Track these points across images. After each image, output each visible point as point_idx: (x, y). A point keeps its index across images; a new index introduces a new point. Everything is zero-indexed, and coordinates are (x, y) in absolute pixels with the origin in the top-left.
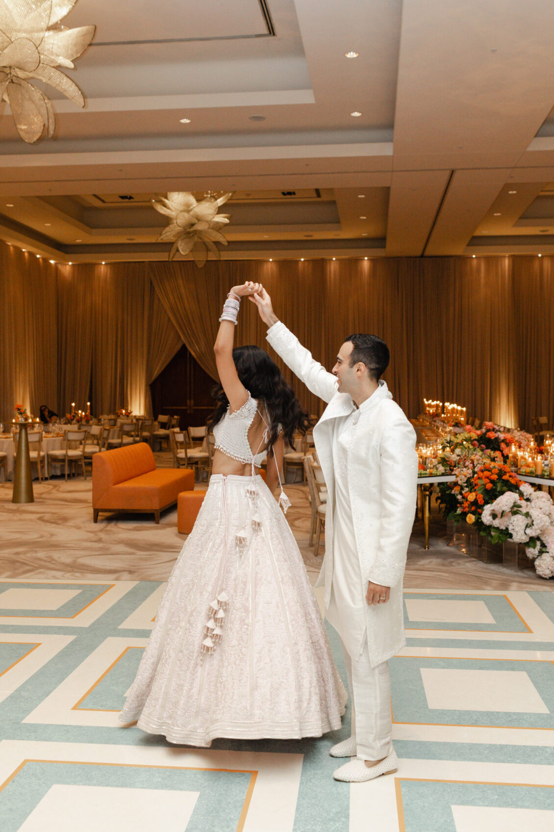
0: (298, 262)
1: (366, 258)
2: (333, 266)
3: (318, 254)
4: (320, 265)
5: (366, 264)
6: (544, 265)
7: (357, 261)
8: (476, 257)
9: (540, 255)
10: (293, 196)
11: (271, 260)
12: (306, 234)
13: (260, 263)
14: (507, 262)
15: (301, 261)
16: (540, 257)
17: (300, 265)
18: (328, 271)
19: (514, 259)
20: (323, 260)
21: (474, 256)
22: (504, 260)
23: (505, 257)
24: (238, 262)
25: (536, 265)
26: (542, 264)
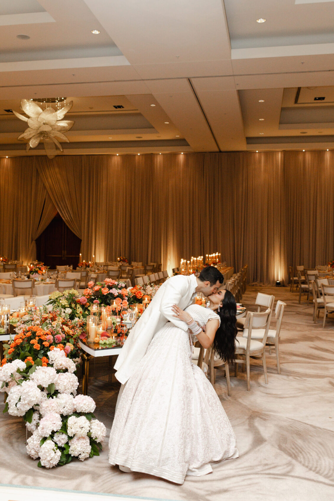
0: (134, 156)
1: (182, 153)
2: (159, 160)
3: (148, 150)
4: (150, 158)
5: (181, 157)
6: (306, 157)
7: (175, 155)
8: (258, 152)
9: (304, 151)
10: (122, 109)
11: (118, 155)
12: (139, 135)
13: (109, 156)
14: (279, 156)
15: (138, 155)
16: (304, 152)
17: (137, 158)
18: (156, 162)
19: (285, 152)
20: (152, 155)
21: (257, 151)
22: (278, 154)
23: (278, 152)
24: (95, 156)
25: (301, 157)
26: (305, 158)
